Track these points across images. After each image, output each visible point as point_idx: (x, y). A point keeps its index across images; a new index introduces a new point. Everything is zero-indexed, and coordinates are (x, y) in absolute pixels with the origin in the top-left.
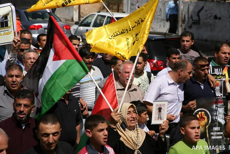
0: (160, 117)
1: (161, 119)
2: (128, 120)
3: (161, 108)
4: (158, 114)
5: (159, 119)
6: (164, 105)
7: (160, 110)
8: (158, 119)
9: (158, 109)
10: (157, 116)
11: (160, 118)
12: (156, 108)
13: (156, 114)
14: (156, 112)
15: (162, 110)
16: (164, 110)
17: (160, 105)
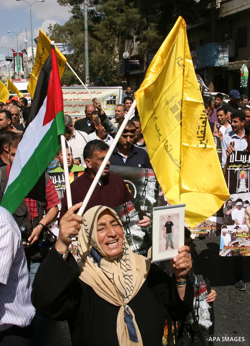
0: (169, 243)
1: (172, 247)
2: (101, 242)
3: (171, 224)
4: (166, 238)
5: (169, 248)
6: (178, 215)
7: (169, 227)
8: (166, 249)
9: (165, 226)
10: (164, 241)
11: (170, 245)
12: (161, 226)
13: (160, 239)
14: (160, 233)
15: (174, 228)
16: (178, 227)
17: (169, 217)
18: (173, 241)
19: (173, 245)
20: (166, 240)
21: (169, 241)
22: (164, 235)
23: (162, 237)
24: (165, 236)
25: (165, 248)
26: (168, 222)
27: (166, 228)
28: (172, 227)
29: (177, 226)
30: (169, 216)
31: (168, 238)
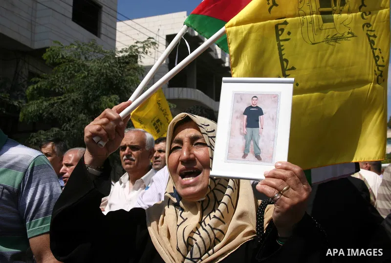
0: (251, 148)
1: (258, 157)
3: (259, 112)
4: (245, 135)
5: (251, 156)
6: (275, 97)
8: (245, 156)
9: (245, 113)
10: (240, 142)
11: (253, 151)
12: (234, 111)
13: (231, 134)
14: (232, 123)
16: (273, 119)
17: (255, 99)
18: (261, 144)
19: (260, 153)
20: (245, 141)
21: (252, 143)
22: (241, 129)
23: (237, 132)
24: (242, 131)
25: (242, 154)
26: (251, 107)
27: (246, 117)
28: (261, 117)
29: (271, 117)
30: (255, 97)
31: (249, 137)
